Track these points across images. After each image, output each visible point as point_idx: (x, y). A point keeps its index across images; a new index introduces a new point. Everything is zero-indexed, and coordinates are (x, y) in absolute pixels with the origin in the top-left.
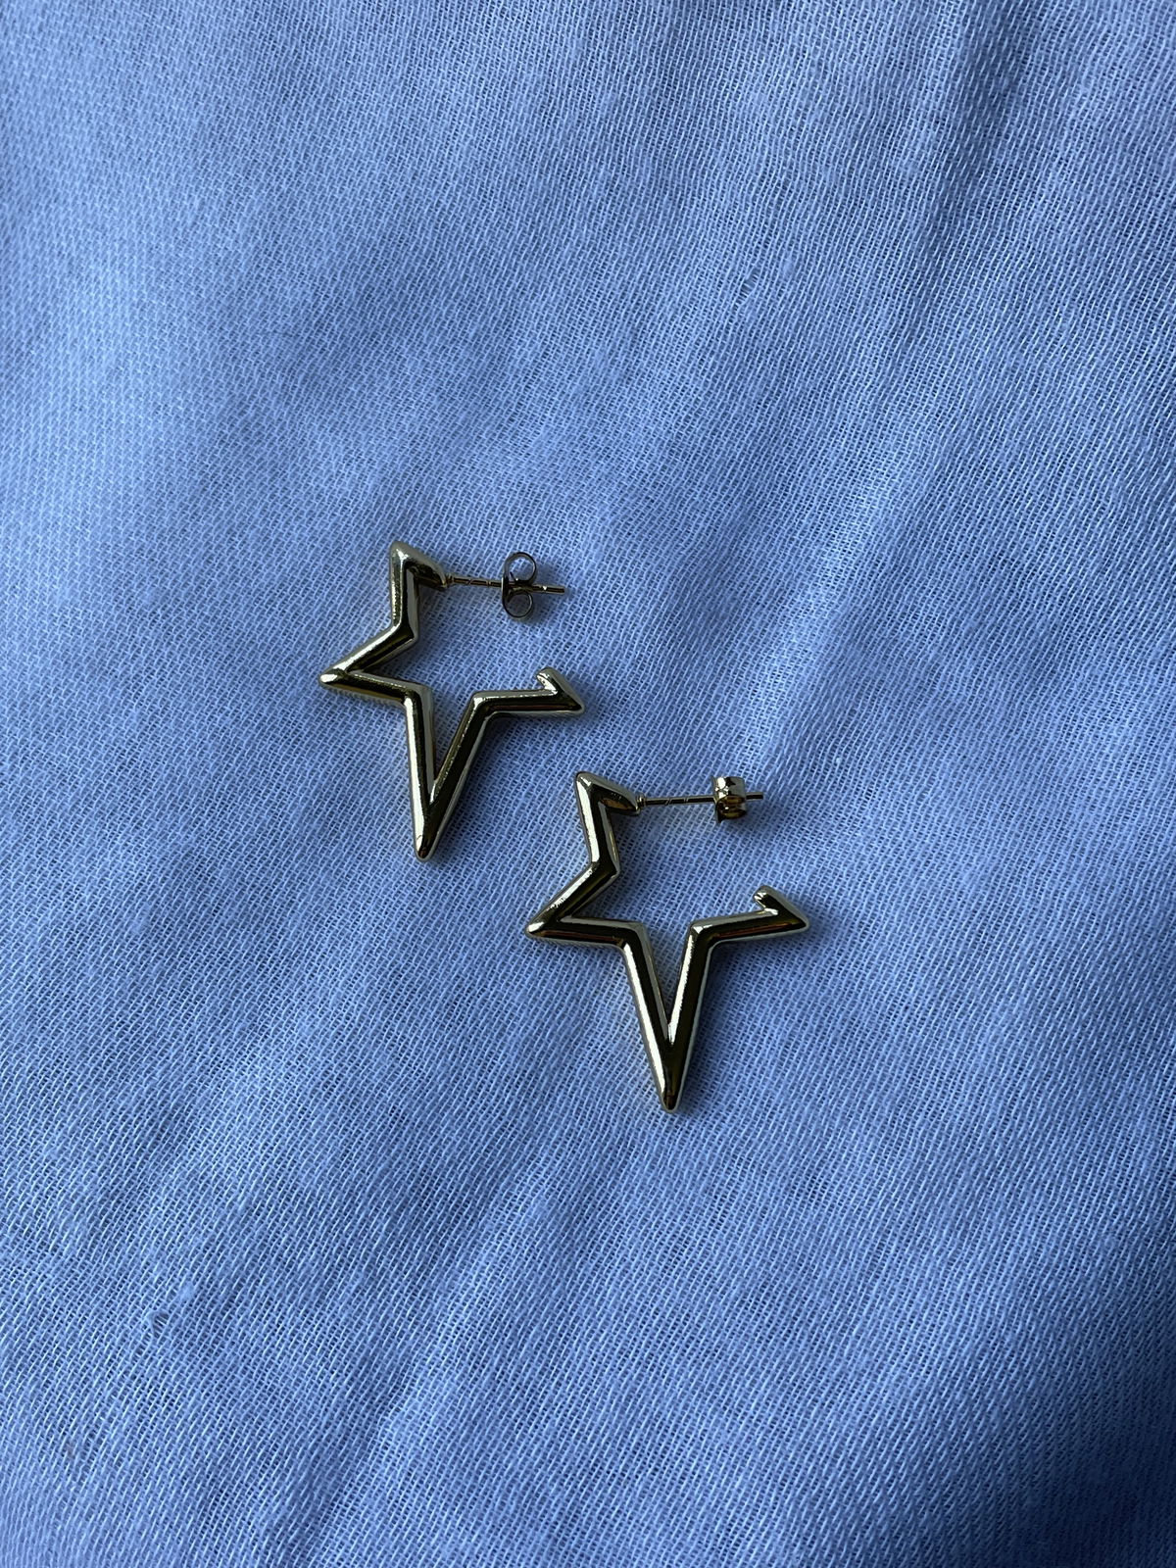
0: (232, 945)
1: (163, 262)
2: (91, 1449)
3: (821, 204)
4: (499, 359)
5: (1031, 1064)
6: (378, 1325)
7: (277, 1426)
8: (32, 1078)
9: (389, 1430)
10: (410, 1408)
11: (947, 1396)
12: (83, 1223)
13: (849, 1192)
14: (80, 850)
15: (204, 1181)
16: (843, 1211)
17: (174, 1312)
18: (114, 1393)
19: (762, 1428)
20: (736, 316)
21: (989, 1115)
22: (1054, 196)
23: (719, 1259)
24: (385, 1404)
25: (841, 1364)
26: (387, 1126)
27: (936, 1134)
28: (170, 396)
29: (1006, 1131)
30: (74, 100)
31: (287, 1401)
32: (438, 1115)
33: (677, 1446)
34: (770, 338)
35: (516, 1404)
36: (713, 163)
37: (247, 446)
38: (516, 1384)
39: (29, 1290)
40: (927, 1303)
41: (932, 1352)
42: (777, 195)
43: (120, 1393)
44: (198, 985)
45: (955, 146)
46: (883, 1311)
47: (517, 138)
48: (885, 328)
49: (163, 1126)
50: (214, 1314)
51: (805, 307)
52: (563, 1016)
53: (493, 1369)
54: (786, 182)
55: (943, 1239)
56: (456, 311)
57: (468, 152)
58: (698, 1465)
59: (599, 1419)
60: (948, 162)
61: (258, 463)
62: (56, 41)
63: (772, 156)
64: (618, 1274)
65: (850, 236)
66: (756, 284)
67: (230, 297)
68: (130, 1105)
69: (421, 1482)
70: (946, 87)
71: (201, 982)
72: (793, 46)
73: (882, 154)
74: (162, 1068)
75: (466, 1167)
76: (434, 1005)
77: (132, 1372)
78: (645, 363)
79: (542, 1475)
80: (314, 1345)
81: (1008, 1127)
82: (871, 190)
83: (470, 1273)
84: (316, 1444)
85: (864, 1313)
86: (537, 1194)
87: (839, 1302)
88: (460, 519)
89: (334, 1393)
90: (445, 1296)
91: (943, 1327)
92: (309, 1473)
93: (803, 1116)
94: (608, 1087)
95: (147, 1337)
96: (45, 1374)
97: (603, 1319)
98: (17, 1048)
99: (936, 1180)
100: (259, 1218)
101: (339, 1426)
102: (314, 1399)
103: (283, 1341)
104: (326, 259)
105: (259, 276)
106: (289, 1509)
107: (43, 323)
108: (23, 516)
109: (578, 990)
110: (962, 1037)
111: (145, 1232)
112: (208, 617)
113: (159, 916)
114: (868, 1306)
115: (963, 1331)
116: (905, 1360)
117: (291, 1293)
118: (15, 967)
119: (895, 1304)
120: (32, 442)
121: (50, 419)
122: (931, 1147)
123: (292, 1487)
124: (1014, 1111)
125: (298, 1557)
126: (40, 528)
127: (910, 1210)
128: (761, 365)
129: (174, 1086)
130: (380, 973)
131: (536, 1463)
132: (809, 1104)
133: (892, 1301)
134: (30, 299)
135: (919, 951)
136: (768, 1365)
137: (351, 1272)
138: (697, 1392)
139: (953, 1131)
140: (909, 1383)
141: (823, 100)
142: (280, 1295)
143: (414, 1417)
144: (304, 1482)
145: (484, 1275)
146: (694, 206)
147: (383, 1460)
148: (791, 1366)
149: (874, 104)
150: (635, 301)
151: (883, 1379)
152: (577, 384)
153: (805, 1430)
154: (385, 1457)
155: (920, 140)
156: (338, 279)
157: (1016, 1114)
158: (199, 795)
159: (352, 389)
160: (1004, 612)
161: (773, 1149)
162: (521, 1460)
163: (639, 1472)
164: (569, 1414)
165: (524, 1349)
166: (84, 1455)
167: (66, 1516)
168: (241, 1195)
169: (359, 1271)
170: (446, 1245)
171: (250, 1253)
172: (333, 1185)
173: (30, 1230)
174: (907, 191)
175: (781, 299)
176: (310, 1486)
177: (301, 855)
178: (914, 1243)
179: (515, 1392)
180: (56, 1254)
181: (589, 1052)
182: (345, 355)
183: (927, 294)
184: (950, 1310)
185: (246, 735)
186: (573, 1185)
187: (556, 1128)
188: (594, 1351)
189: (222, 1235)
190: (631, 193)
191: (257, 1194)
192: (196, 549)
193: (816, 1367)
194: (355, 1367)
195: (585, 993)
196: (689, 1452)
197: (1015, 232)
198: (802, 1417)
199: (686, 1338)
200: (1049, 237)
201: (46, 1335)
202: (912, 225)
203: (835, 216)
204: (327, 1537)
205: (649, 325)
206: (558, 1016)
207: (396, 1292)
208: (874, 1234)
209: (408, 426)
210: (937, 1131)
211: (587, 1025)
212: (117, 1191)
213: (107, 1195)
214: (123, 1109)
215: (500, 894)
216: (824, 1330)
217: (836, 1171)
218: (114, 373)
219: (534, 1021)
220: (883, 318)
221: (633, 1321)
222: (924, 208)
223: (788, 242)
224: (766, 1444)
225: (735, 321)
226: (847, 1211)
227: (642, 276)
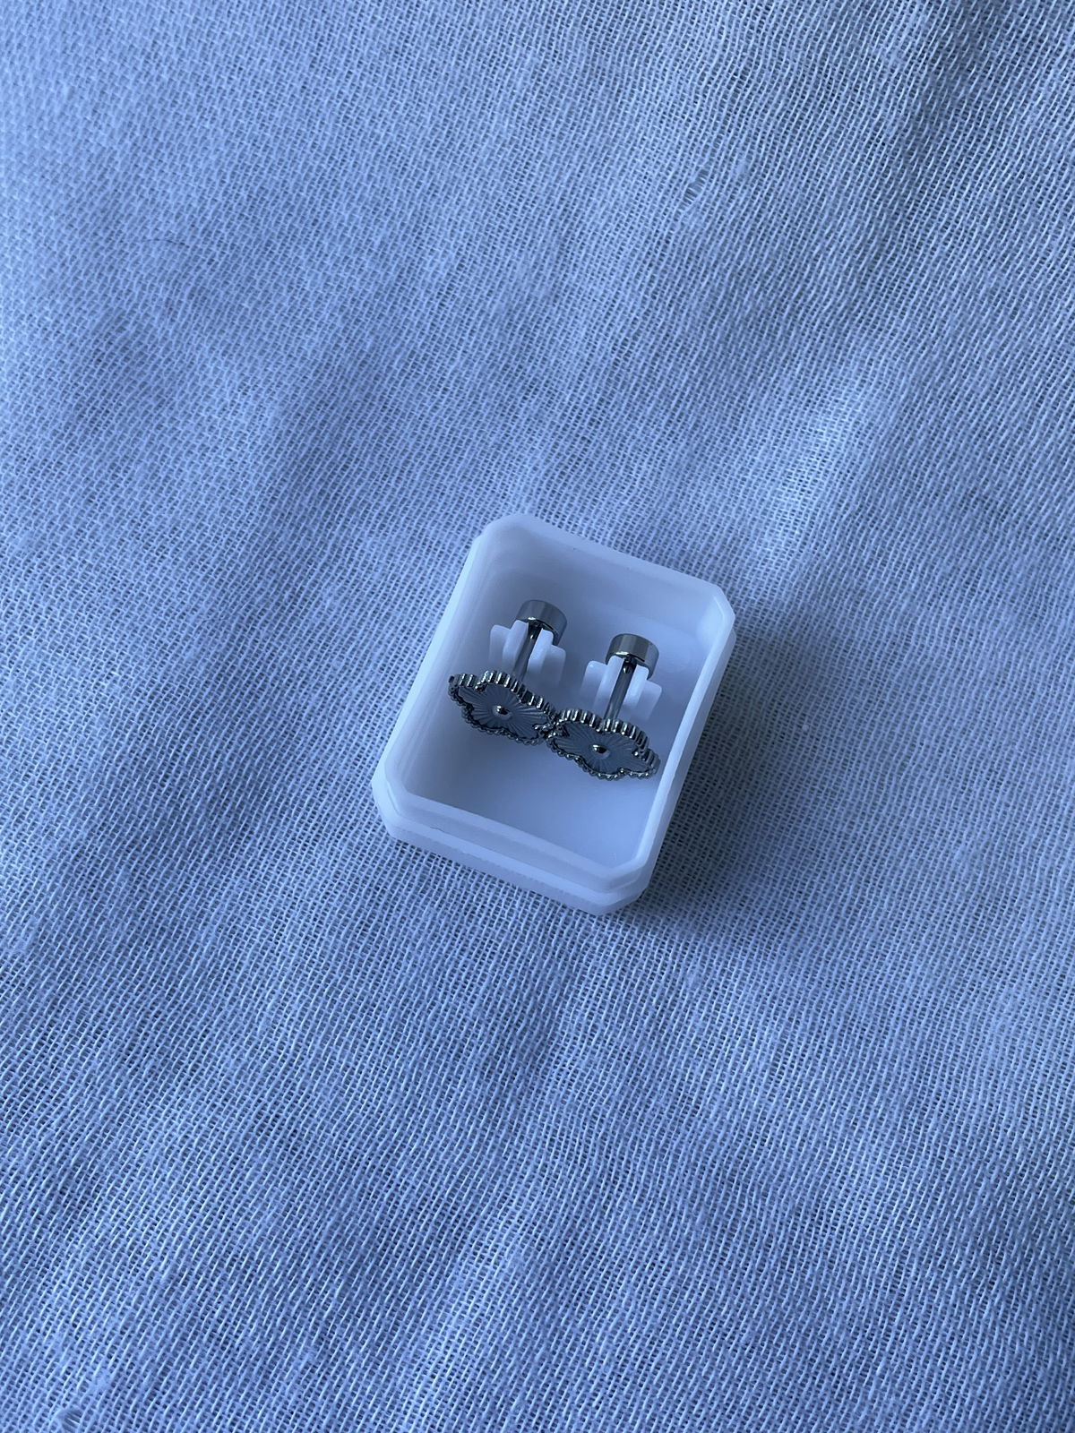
0: (137, 966)
3: (785, 97)
13: (860, 1210)
16: (855, 1232)
17: (88, 1407)
20: (678, 224)
21: (1006, 1114)
22: (1053, 97)
23: (725, 1300)
26: (334, 1173)
27: (951, 1138)
32: (392, 1156)
37: (128, 368)
44: (98, 1016)
45: (948, 34)
47: (433, 19)
51: (759, 216)
54: (745, 71)
56: (359, 216)
57: (375, 36)
61: (141, 386)
63: (730, 40)
64: (610, 1328)
66: (703, 189)
67: (104, 199)
73: (862, 39)
75: (428, 1216)
76: (380, 1025)
78: (575, 277)
81: (1028, 1127)
83: (438, 1339)
86: (511, 1244)
91: (972, 1361)
93: (803, 1128)
94: (581, 1111)
97: (596, 1381)
99: (954, 1190)
104: (213, 158)
105: (137, 177)
109: (539, 997)
113: (50, 932)
114: (891, 1339)
117: (230, 1374)
122: (947, 1152)
124: (1032, 1108)
127: (929, 1226)
128: (706, 280)
130: (314, 991)
132: (808, 1113)
137: (299, 1345)
139: (970, 1134)
146: (634, 99)
150: (562, 207)
155: (909, 25)
156: (227, 181)
159: (245, 305)
161: (772, 1168)
168: (163, 1263)
169: (308, 1343)
170: (409, 1308)
172: (274, 1246)
174: (886, 84)
175: (732, 205)
181: (556, 1071)
182: (236, 266)
186: (552, 1230)
187: (528, 1163)
189: (143, 1312)
190: (562, 83)
191: (183, 1260)
195: (546, 1001)
197: (1004, 136)
200: (1043, 143)
202: (889, 125)
203: (800, 110)
205: (577, 234)
206: (520, 1030)
207: (353, 1366)
208: (891, 1256)
210: (953, 1134)
211: (552, 1038)
216: (845, 1371)
217: (844, 1187)
219: (494, 1038)
222: (904, 106)
223: (743, 141)
226: (859, 1232)
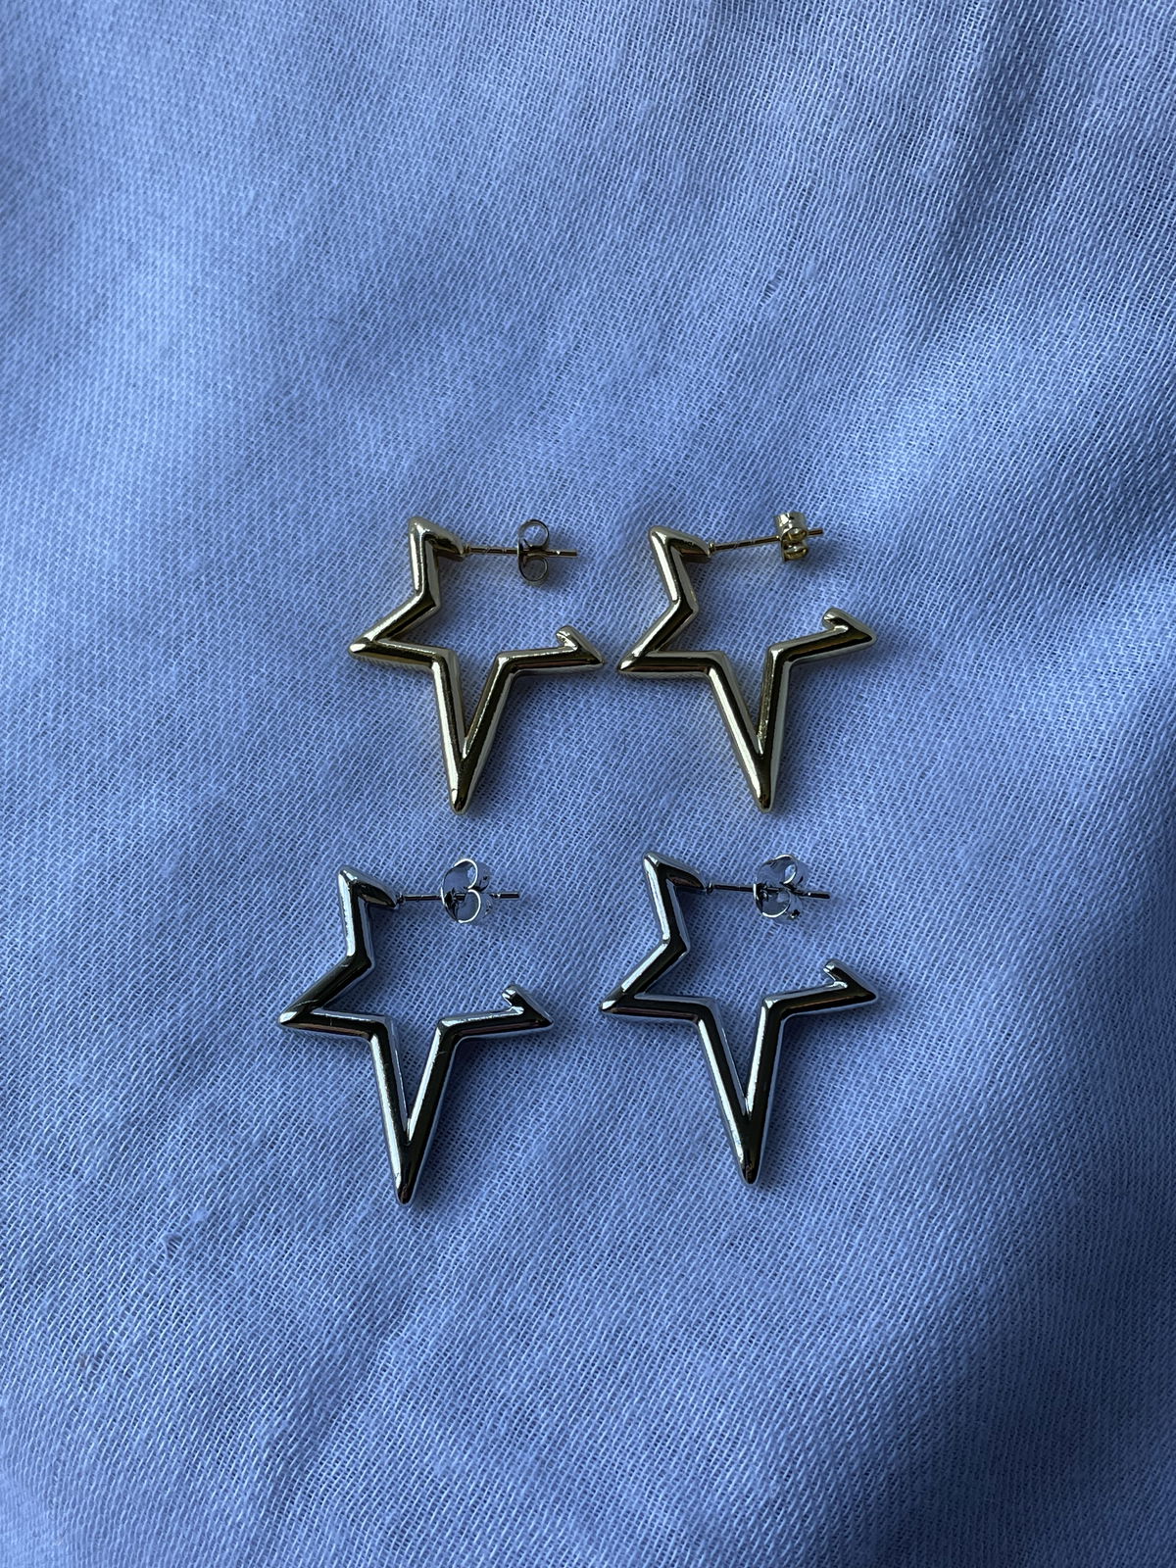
1: (217, 249)
2: (103, 1361)
4: (533, 350)
5: (1019, 1029)
6: (382, 1254)
7: (281, 1345)
8: (61, 1009)
9: (388, 1354)
10: (408, 1334)
11: (923, 1343)
12: (104, 1148)
14: (116, 797)
15: (221, 1114)
18: (128, 1309)
19: (745, 1364)
24: (385, 1329)
25: (823, 1308)
28: (220, 376)
29: (990, 1093)
30: (139, 95)
31: (292, 1322)
33: (664, 1377)
34: (792, 337)
35: (510, 1333)
36: (742, 169)
38: (511, 1314)
39: (50, 1208)
40: (907, 1254)
41: (911, 1301)
42: (802, 201)
43: (133, 1309)
46: (865, 1259)
48: (901, 329)
49: (184, 1059)
50: (226, 1239)
52: (570, 969)
53: (489, 1299)
55: (925, 1193)
58: (682, 1396)
59: (589, 1349)
60: (966, 170)
62: (125, 39)
65: (871, 241)
68: (153, 1038)
69: (417, 1403)
70: (966, 98)
71: (225, 925)
72: (820, 59)
74: (185, 1005)
77: (145, 1290)
79: (533, 1400)
80: (319, 1270)
82: (891, 197)
84: (318, 1364)
85: (847, 1261)
87: (823, 1249)
88: (489, 501)
89: (337, 1316)
90: (447, 1229)
92: (310, 1391)
95: (161, 1257)
96: (62, 1288)
98: (47, 980)
100: (273, 1151)
101: (340, 1348)
102: (317, 1321)
103: (290, 1266)
106: (290, 1423)
107: (101, 304)
108: (76, 483)
110: (953, 1003)
111: (163, 1159)
112: (248, 585)
115: (940, 1282)
116: (885, 1308)
118: (49, 904)
119: (876, 1253)
120: (86, 414)
121: (105, 393)
123: (293, 1403)
125: (296, 1470)
126: (92, 496)
129: (196, 1023)
131: (528, 1389)
133: (874, 1250)
134: (90, 281)
135: (914, 919)
136: (753, 1304)
138: (685, 1326)
140: (887, 1329)
141: (848, 111)
142: (289, 1223)
143: (412, 1342)
144: (305, 1399)
145: (484, 1211)
147: (381, 1381)
148: (775, 1307)
149: (897, 115)
151: (863, 1325)
152: (606, 375)
153: (786, 1368)
154: (383, 1378)
157: (1001, 1077)
158: (231, 750)
160: (1006, 598)
162: (513, 1386)
163: (626, 1400)
164: (561, 1344)
165: (520, 1281)
166: (95, 1367)
167: (76, 1427)
171: (262, 1182)
173: (52, 1153)
176: (311, 1403)
177: (326, 810)
178: (898, 1196)
179: (510, 1322)
180: (77, 1176)
183: (944, 295)
184: (929, 1261)
185: (279, 696)
188: (586, 1285)
192: (239, 521)
193: (798, 1309)
194: (358, 1292)
196: (675, 1384)
198: (783, 1356)
199: (676, 1276)
201: (65, 1252)
204: (324, 1452)
209: (443, 410)
212: (138, 1118)
213: (128, 1122)
214: (146, 1042)
215: (515, 853)
218: (167, 352)
220: (900, 319)
221: (626, 1258)
224: (748, 1379)
225: (759, 319)
227: (672, 275)
